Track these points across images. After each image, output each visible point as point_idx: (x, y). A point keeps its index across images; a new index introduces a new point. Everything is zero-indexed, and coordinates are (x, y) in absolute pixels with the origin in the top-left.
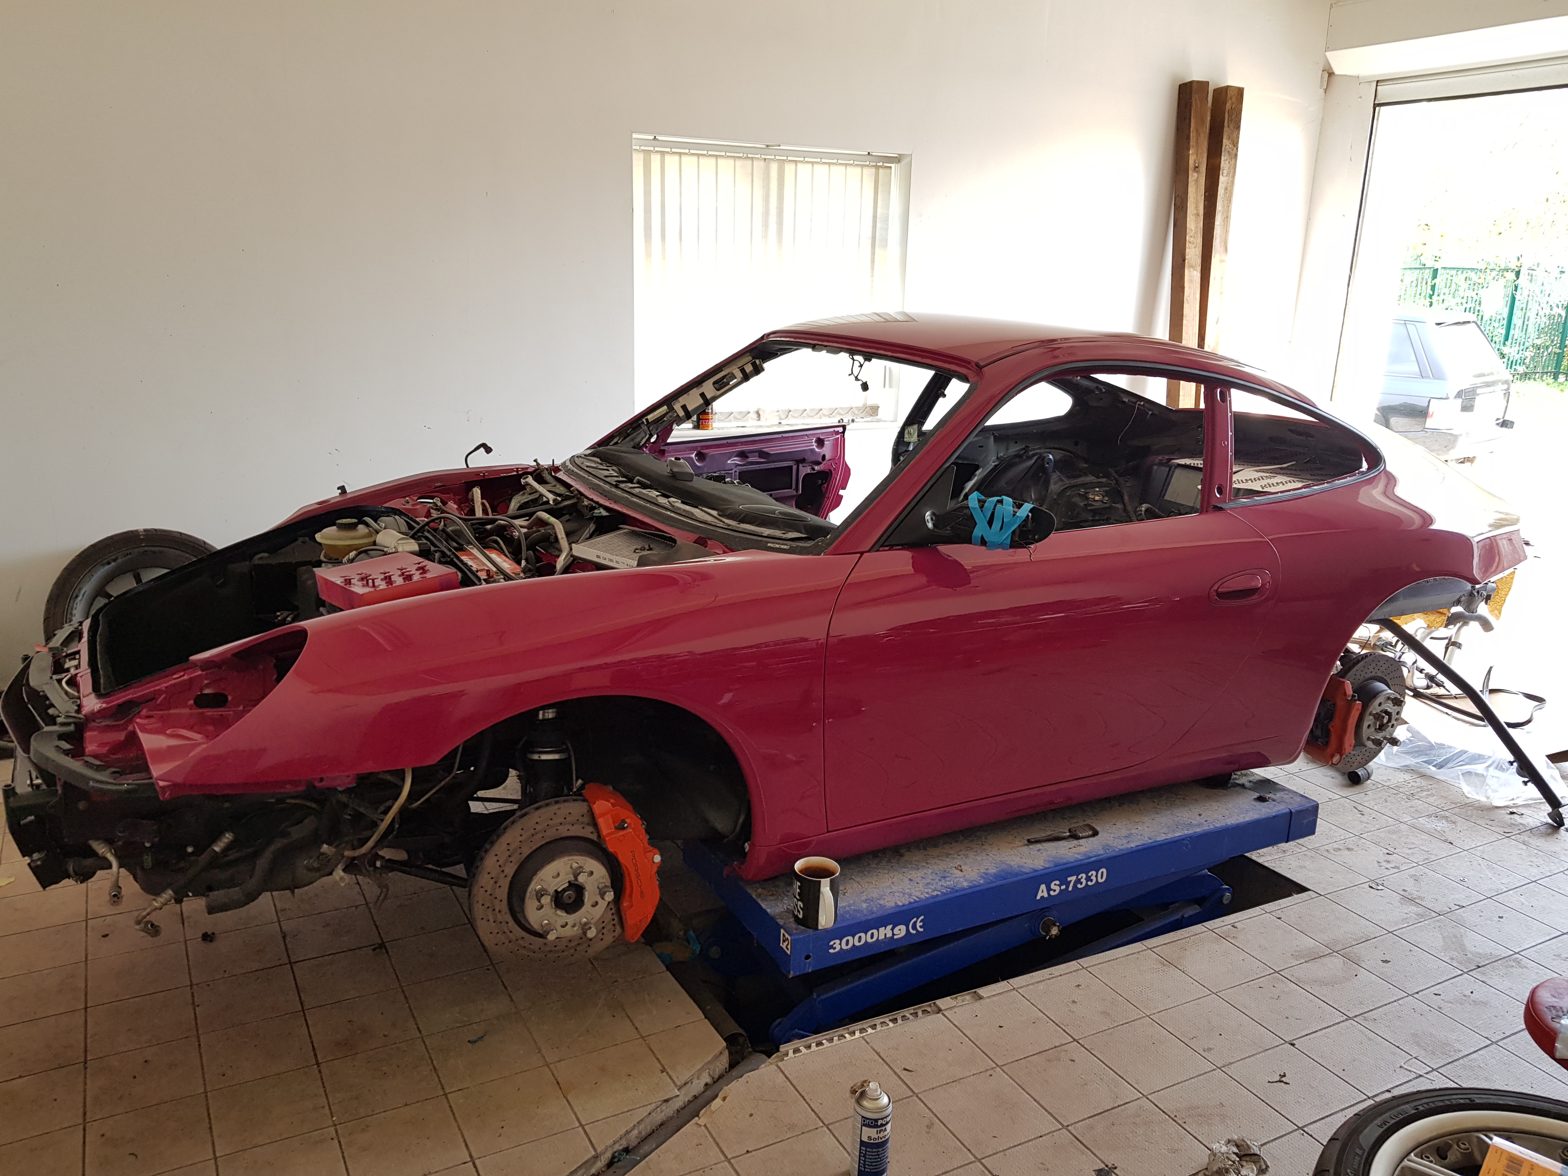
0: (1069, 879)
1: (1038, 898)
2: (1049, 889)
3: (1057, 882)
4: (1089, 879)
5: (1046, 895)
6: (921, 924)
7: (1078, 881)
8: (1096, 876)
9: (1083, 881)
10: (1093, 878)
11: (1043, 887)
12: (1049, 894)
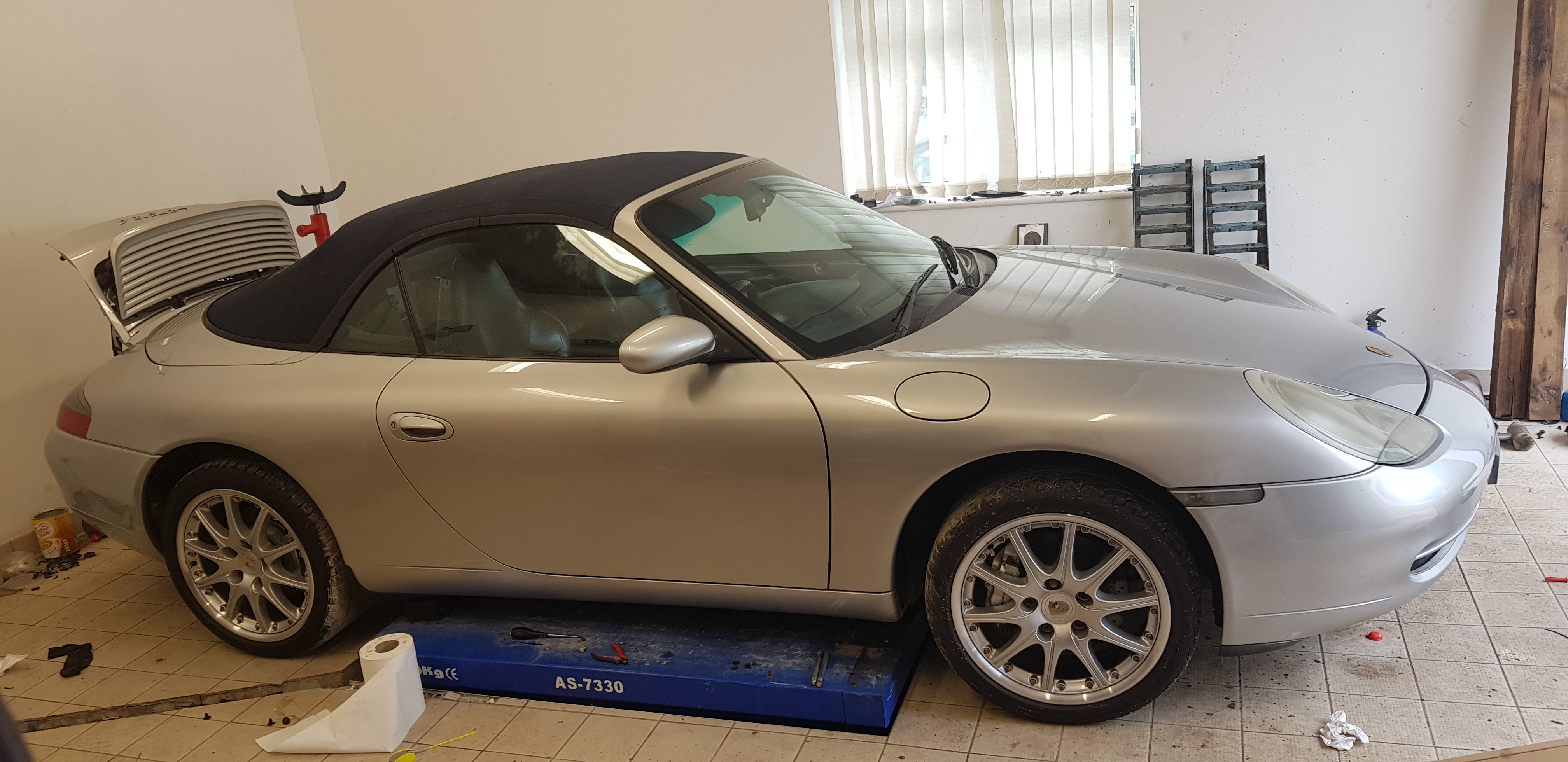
0: (585, 680)
1: (557, 686)
2: (566, 684)
3: (574, 680)
4: (605, 686)
5: (564, 687)
6: (455, 674)
7: (594, 685)
8: (613, 686)
9: (599, 685)
10: (610, 685)
11: (559, 679)
12: (567, 686)
